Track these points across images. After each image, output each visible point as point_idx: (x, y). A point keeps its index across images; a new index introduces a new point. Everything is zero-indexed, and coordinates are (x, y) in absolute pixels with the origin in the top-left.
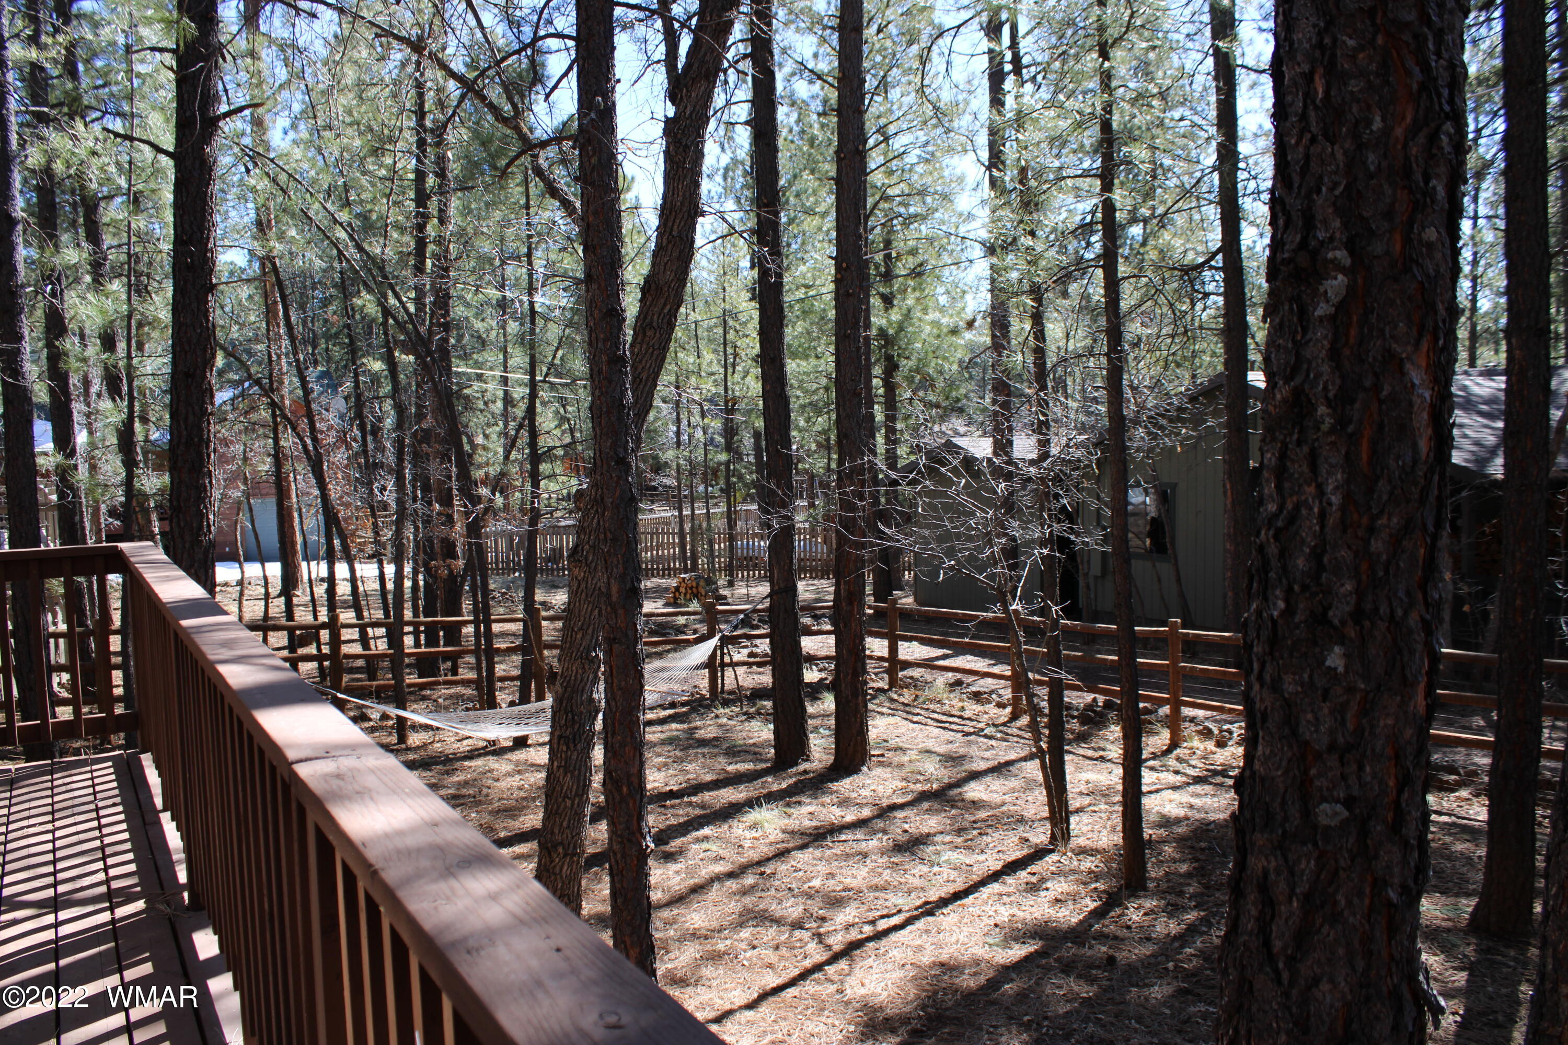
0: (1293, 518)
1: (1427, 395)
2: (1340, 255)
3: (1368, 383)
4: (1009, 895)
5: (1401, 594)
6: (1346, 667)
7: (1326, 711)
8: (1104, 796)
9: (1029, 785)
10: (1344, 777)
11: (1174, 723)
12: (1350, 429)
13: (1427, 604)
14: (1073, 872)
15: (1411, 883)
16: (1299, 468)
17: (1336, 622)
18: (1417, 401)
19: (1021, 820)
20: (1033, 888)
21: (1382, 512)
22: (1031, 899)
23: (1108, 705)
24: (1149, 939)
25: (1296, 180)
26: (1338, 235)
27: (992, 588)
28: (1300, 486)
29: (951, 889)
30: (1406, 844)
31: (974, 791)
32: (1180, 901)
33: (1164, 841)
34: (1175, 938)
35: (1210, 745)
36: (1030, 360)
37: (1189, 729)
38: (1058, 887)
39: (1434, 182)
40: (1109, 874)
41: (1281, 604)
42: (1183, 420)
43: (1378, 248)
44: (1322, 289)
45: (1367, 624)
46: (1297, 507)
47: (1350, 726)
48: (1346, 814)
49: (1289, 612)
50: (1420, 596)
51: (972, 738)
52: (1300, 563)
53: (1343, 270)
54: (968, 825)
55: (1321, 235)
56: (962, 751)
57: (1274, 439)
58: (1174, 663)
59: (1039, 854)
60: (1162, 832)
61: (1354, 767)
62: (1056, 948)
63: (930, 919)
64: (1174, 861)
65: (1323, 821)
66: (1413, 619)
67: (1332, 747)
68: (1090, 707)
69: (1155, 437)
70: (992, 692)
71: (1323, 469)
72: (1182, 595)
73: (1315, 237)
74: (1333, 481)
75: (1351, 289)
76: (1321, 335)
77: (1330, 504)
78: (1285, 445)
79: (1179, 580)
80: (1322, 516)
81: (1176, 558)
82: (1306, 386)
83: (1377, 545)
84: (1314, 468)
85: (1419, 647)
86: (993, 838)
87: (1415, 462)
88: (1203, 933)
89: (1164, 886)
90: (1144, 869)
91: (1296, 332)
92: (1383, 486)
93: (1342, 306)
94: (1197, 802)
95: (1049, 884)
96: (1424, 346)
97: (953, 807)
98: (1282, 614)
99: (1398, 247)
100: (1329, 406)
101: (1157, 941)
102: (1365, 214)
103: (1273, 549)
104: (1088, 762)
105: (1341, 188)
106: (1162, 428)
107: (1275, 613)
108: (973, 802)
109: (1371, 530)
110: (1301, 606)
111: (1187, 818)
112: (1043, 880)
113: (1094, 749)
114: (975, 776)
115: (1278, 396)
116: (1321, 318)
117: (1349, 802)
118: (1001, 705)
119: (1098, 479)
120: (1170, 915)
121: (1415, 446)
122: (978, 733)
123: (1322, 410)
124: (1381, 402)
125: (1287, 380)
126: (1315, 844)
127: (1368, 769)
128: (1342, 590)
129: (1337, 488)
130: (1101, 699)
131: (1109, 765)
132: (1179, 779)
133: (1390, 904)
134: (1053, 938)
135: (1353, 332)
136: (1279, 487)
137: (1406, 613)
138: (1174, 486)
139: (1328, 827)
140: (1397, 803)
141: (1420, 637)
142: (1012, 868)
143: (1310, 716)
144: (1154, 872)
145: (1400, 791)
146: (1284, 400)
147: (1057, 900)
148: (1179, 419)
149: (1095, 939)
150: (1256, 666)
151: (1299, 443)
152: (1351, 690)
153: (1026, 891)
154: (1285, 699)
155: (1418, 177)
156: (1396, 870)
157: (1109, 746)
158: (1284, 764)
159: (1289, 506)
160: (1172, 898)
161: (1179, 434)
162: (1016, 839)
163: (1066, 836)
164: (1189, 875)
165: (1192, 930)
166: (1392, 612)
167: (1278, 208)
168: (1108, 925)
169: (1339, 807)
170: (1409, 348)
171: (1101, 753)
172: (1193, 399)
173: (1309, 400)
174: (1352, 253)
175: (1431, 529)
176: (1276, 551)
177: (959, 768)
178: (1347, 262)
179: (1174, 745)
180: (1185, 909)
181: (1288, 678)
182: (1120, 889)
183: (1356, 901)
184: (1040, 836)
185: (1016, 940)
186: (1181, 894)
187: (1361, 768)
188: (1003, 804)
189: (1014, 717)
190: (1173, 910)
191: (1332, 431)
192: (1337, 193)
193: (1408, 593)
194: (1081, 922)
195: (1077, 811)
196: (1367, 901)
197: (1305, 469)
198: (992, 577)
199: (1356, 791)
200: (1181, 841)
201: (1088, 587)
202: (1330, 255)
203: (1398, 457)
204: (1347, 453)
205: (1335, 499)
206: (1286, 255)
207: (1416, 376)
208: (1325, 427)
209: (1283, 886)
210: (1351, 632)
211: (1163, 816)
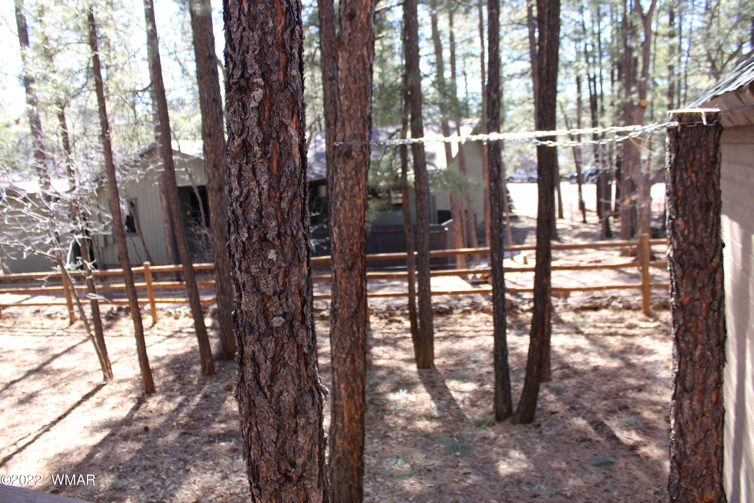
0: (247, 197)
1: (297, 140)
2: (260, 80)
3: (274, 136)
4: (88, 411)
5: (295, 224)
6: (277, 258)
7: (270, 278)
8: (126, 353)
9: (87, 355)
10: (281, 305)
11: (153, 312)
12: (269, 156)
13: (304, 228)
14: (118, 392)
15: (311, 344)
16: (248, 174)
17: (271, 239)
18: (294, 143)
19: (86, 373)
20: (99, 404)
21: (284, 190)
22: (100, 409)
23: (120, 309)
24: (162, 414)
25: (237, 47)
26: (257, 72)
27: (54, 258)
28: (249, 182)
29: (57, 416)
30: (307, 328)
31: (56, 364)
32: (172, 394)
33: (158, 368)
34: (174, 411)
35: (172, 319)
36: (61, 139)
37: (160, 314)
38: (112, 401)
39: (294, 50)
40: (137, 389)
41: (246, 235)
42: (138, 167)
43: (274, 77)
44: (252, 95)
45: (283, 238)
46: (249, 192)
47: (281, 283)
48: (284, 320)
49: (250, 237)
50: (301, 224)
51: (51, 338)
52: (253, 215)
53: (260, 87)
54: (58, 382)
55: (250, 72)
56: (47, 345)
57: (235, 163)
58: (149, 284)
59: (99, 387)
60: (157, 364)
61: (285, 300)
62: (118, 430)
63: (47, 433)
64: (166, 376)
65: (275, 325)
66: (300, 235)
67: (275, 293)
68: (111, 312)
69: (125, 175)
70: (56, 313)
71: (259, 174)
72: (147, 251)
73: (247, 72)
74: (264, 179)
75: (264, 95)
76: (253, 115)
77: (263, 189)
78: (241, 165)
79: (144, 244)
80: (260, 194)
81: (141, 233)
82: (248, 138)
83: (284, 205)
84: (254, 174)
85: (303, 246)
86: (73, 385)
87: (295, 168)
88: (185, 406)
89: (163, 388)
90: (152, 383)
91: (242, 114)
92: (284, 179)
93: (261, 103)
94: (171, 347)
95: (107, 401)
96: (295, 119)
97: (48, 374)
98: (247, 239)
99: (282, 78)
100: (259, 147)
101: (166, 414)
102: (268, 63)
103: (239, 211)
104: (114, 338)
105: (257, 51)
106: (128, 171)
107: (244, 239)
108: (59, 370)
109: (281, 198)
110: (255, 234)
111: (168, 355)
112: (104, 400)
113: (116, 332)
114: (56, 356)
115: (236, 144)
116: (253, 109)
117: (284, 315)
118: (63, 319)
119: (98, 199)
120: (169, 401)
121: (294, 161)
122: (54, 334)
123: (256, 148)
124: (280, 144)
125: (240, 136)
126: (273, 336)
127: (290, 300)
128: (272, 225)
129: (265, 182)
130: (115, 307)
131: (125, 338)
132: (161, 338)
133: (305, 354)
134: (115, 426)
135: (267, 114)
136: (239, 183)
137: (297, 232)
138: (136, 199)
139: (278, 327)
140: (302, 312)
141: (303, 241)
142: (87, 397)
143: (264, 282)
144: (157, 383)
145: (303, 307)
146: (239, 145)
147: (114, 408)
148: (136, 166)
149: (136, 421)
150: (237, 264)
151: (247, 163)
152: (279, 267)
153: (97, 406)
154: (252, 276)
155: (288, 48)
156: (305, 339)
157: (123, 329)
158: (255, 304)
159: (245, 191)
160: (169, 393)
161: (136, 173)
162: (86, 383)
163: (111, 376)
164: (174, 381)
165: (181, 405)
166: (292, 232)
167: (229, 59)
168: (141, 413)
169: (281, 318)
170: (290, 120)
171: (120, 333)
172: (142, 156)
173: (250, 145)
174: (264, 80)
175: (303, 196)
176: (241, 212)
177: (47, 354)
178: (263, 83)
179: (155, 322)
180: (175, 396)
181: (253, 267)
182: (143, 394)
183: (292, 356)
184: (99, 378)
185: (97, 431)
186: (172, 390)
187: (287, 300)
188: (75, 367)
189: (72, 323)
190: (170, 398)
191: (261, 157)
192: (256, 53)
193: (297, 224)
194: (128, 415)
195: (114, 363)
196: (296, 355)
197: (251, 174)
198: (53, 253)
199: (286, 310)
200: (167, 366)
201: (99, 253)
202: (255, 81)
203: (289, 167)
204: (268, 167)
205: (266, 187)
206: (235, 81)
207: (293, 132)
208: (258, 156)
209: (262, 356)
210: (277, 243)
211: (156, 357)
